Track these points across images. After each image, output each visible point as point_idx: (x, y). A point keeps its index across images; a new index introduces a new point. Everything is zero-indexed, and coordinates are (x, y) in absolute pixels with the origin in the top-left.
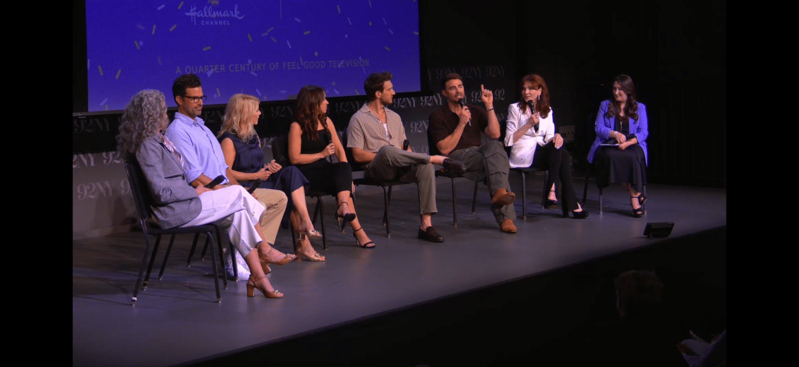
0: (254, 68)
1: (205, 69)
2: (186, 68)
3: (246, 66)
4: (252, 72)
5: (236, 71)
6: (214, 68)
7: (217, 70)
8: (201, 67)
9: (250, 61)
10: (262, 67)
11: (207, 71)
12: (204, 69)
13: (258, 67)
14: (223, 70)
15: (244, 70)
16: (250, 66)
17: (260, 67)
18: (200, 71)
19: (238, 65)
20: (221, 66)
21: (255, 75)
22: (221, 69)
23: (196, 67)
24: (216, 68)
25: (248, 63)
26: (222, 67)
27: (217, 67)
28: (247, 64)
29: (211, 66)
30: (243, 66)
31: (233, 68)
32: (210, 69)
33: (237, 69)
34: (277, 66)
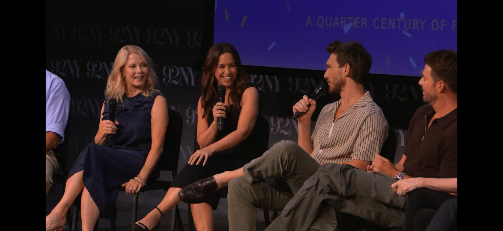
0: (407, 26)
1: (342, 22)
2: (318, 20)
3: (397, 22)
4: (404, 32)
5: (383, 28)
6: (352, 21)
7: (357, 24)
8: (336, 18)
9: (402, 15)
10: (419, 25)
11: (343, 25)
12: (340, 24)
13: (414, 25)
14: (364, 25)
15: (393, 27)
16: (402, 22)
17: (416, 25)
18: (334, 24)
19: (385, 19)
20: (363, 19)
21: (409, 35)
22: (363, 23)
23: (331, 18)
24: (356, 22)
25: (399, 18)
26: (364, 21)
27: (357, 20)
28: (397, 19)
29: (350, 18)
30: (392, 21)
31: (378, 23)
32: (347, 22)
33: (384, 25)
34: (442, 25)
